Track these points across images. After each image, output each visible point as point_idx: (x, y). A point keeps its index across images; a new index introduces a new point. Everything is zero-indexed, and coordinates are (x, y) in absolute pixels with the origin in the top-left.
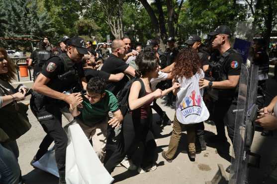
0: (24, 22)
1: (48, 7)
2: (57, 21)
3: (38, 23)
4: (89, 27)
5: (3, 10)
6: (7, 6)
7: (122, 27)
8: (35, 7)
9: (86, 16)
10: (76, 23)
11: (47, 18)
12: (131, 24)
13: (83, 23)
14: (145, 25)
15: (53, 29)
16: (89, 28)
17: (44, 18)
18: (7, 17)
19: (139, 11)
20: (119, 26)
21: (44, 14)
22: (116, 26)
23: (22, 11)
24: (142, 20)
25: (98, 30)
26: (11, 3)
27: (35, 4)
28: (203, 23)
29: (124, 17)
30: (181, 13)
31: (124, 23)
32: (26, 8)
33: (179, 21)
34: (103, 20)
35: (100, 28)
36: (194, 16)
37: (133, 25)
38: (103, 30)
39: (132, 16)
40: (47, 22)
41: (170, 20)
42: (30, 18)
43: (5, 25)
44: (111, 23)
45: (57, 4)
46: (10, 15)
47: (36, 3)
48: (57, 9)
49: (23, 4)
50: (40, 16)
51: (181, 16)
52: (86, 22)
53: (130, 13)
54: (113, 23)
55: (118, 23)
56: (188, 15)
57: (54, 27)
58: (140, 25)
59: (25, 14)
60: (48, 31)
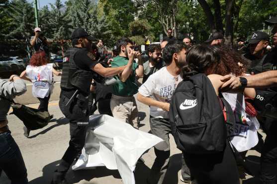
0: (86, 26)
1: (107, 11)
2: (114, 24)
3: (97, 26)
4: (142, 27)
5: (70, 17)
6: (73, 13)
7: (175, 25)
8: (95, 12)
9: (140, 17)
10: (130, 24)
11: (105, 21)
12: (186, 22)
13: (136, 23)
14: (200, 21)
15: (110, 31)
16: (142, 29)
17: (103, 21)
18: (73, 22)
19: (194, 7)
20: (172, 24)
21: (102, 18)
22: (169, 25)
23: (84, 17)
24: (197, 17)
25: (151, 30)
26: (77, 10)
27: (95, 9)
28: (271, 15)
29: (178, 15)
30: (243, 6)
31: (178, 22)
32: (88, 14)
33: (240, 15)
34: (157, 19)
35: (153, 28)
36: (260, 8)
37: (188, 23)
38: (156, 30)
39: (186, 13)
40: (105, 25)
41: (229, 13)
42: (90, 22)
43: (71, 30)
44: (164, 22)
45: (115, 8)
46: (75, 21)
47: (97, 8)
48: (114, 13)
49: (86, 10)
50: (99, 20)
51: (243, 9)
52: (140, 22)
53: (185, 10)
54: (166, 22)
55: (171, 21)
56: (252, 7)
57: (112, 29)
58: (196, 22)
59: (87, 19)
60: (105, 33)
